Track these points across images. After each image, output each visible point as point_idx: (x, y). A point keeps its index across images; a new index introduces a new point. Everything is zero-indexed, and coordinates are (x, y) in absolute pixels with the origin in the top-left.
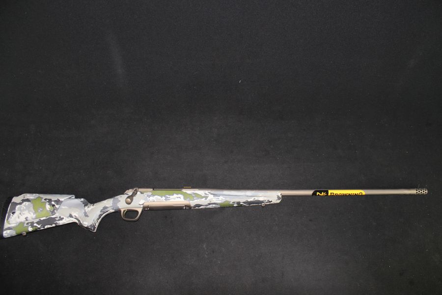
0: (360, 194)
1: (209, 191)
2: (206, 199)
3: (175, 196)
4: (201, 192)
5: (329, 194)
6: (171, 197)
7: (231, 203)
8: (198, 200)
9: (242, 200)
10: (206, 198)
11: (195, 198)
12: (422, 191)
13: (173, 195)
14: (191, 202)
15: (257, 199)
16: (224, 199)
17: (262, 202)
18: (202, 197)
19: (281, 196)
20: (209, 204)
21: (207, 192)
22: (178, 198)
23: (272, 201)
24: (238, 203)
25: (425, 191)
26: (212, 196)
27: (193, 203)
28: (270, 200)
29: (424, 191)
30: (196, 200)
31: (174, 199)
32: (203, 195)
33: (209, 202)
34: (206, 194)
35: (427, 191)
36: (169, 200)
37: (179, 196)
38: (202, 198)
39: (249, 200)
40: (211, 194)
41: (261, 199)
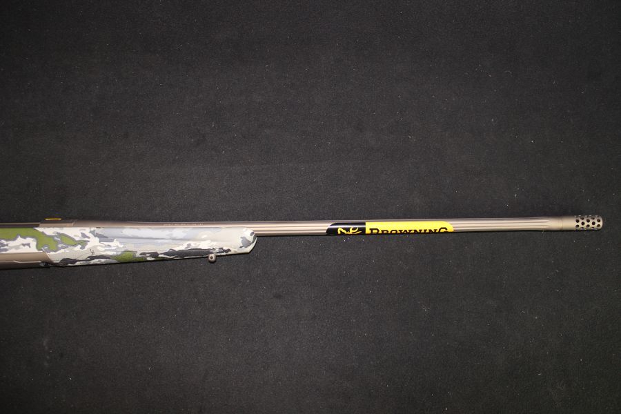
0: (442, 230)
1: (93, 229)
2: (83, 247)
3: (20, 240)
4: (74, 231)
5: (368, 231)
6: (11, 243)
7: (138, 255)
8: (67, 250)
9: (162, 249)
10: (83, 244)
11: (60, 246)
12: (590, 224)
13: (15, 239)
14: (52, 253)
15: (194, 245)
16: (121, 246)
17: (208, 252)
18: (75, 243)
19: (251, 238)
20: (92, 258)
21: (87, 230)
22: (24, 245)
23: (229, 250)
24: (154, 255)
25: (597, 223)
26: (97, 239)
27: (56, 256)
28: (225, 248)
29: (594, 223)
30: (62, 251)
31: (17, 247)
32: (77, 239)
33: (90, 255)
34: (84, 235)
35: (601, 223)
36: (6, 250)
37: (29, 240)
38: (75, 245)
39: (177, 249)
40: (96, 235)
41: (204, 246)
